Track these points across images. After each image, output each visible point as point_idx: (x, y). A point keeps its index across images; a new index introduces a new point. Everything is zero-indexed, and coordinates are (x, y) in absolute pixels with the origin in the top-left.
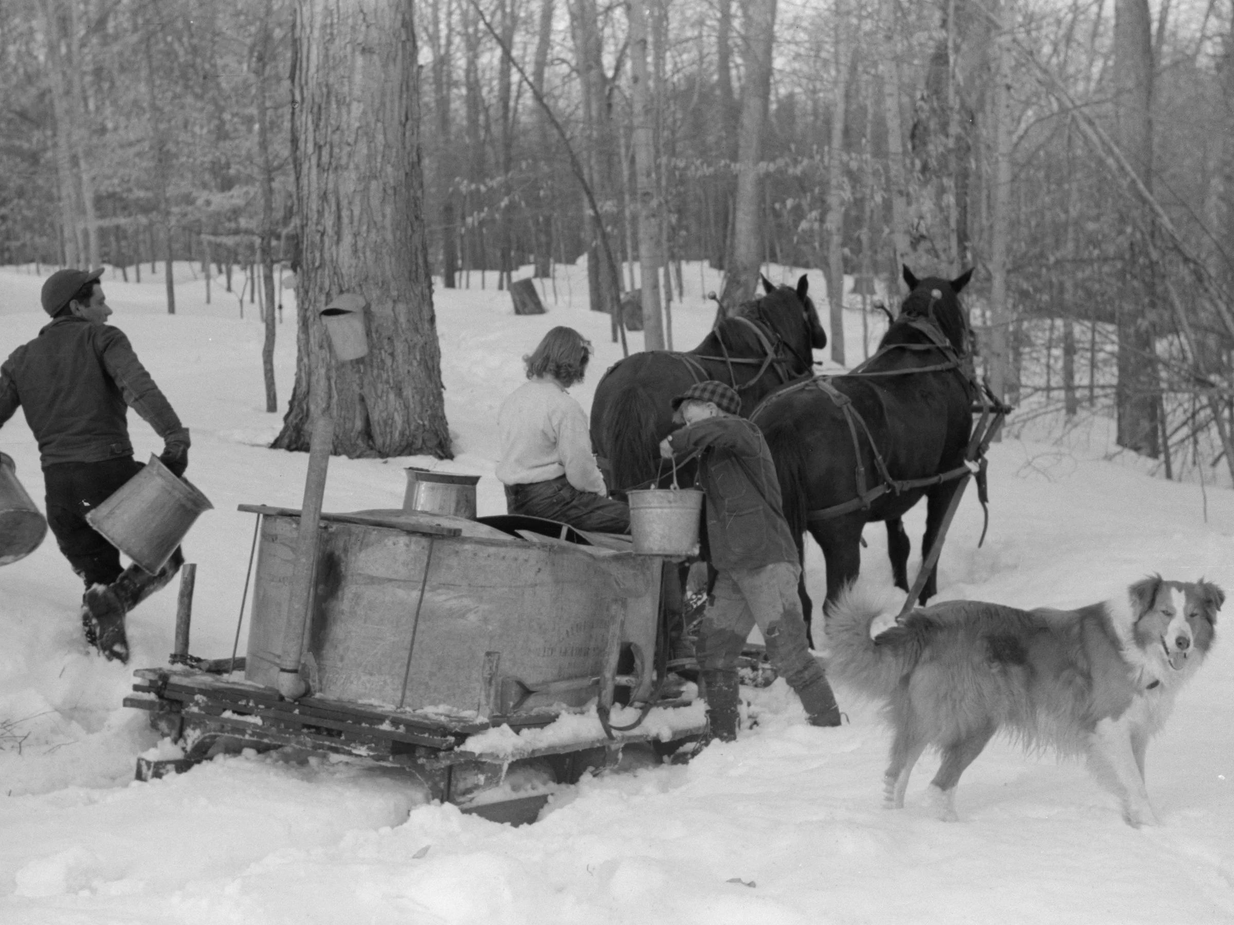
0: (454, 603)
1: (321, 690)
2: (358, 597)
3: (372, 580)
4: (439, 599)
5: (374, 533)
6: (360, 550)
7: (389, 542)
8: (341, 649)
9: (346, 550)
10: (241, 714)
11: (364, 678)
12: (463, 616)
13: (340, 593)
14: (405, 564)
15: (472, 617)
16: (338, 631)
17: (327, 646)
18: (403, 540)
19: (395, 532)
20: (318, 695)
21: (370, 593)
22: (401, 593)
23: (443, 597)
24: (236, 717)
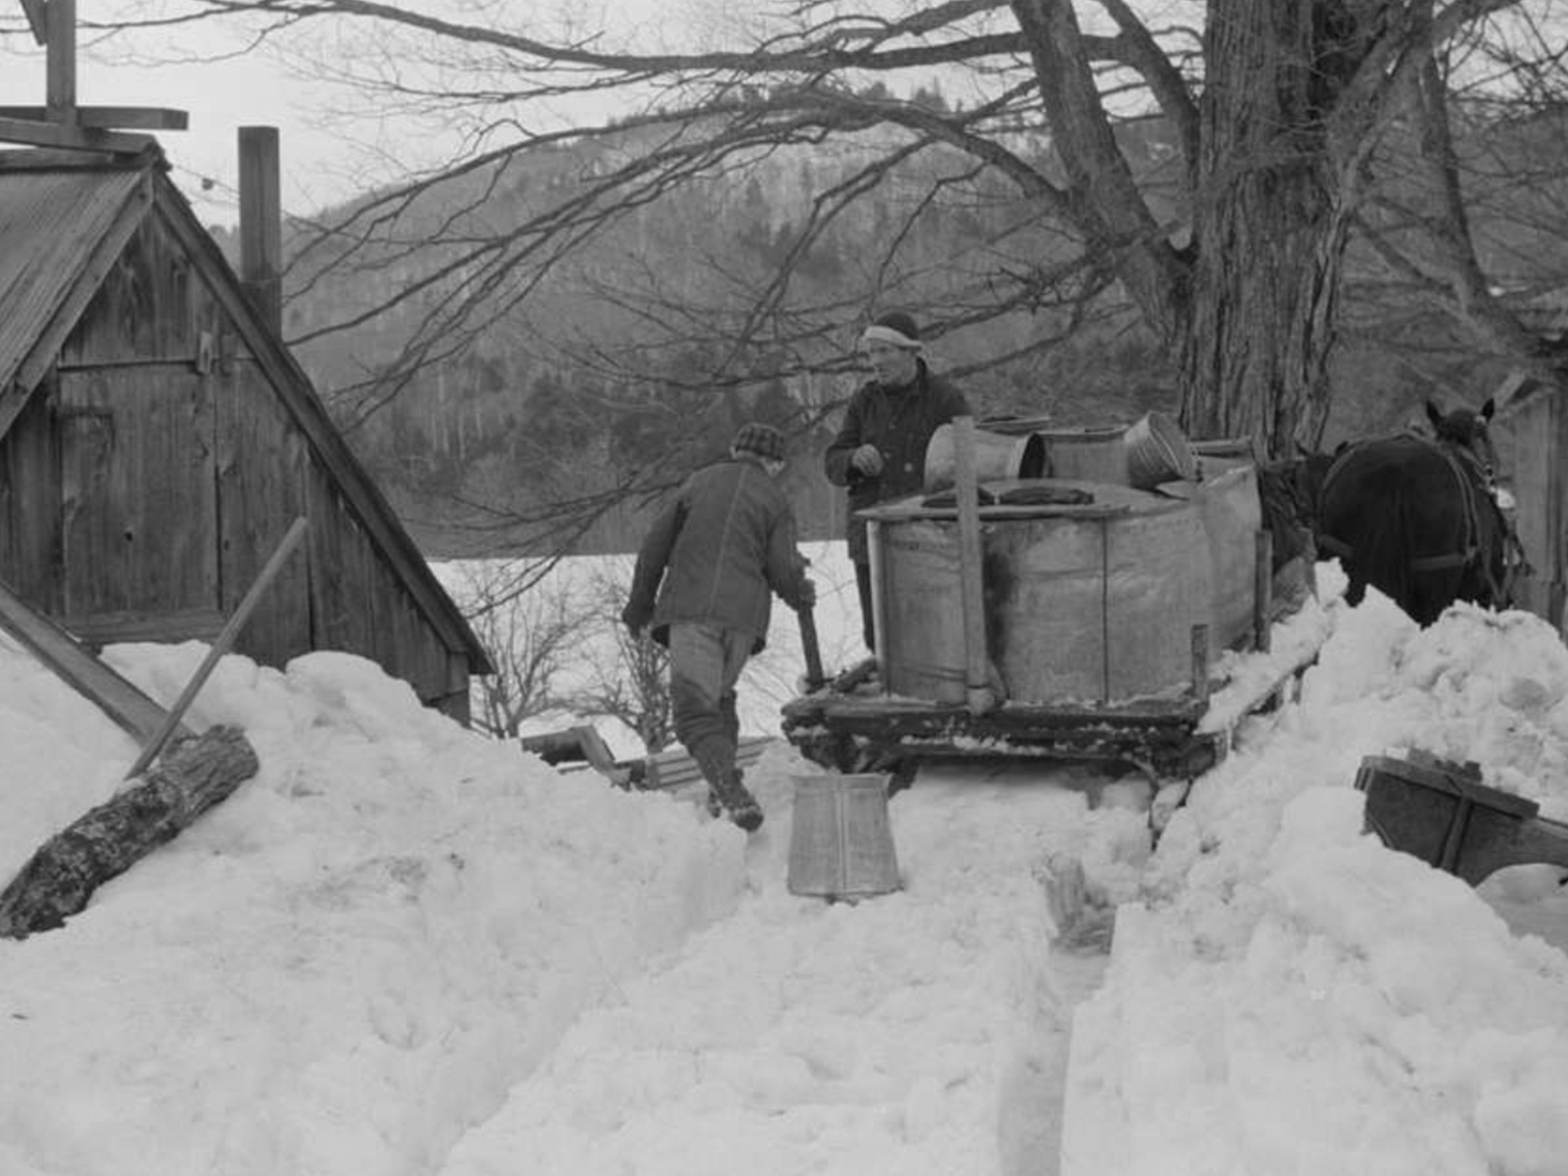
0: (1131, 584)
1: (1008, 697)
2: (1033, 597)
3: (1048, 576)
4: (1120, 582)
5: (1040, 526)
6: (1028, 548)
7: (1058, 533)
8: (1025, 652)
9: (1012, 549)
10: (924, 737)
11: (1056, 678)
12: (1143, 594)
13: (1013, 597)
14: (1079, 553)
15: (1152, 593)
16: (1017, 634)
17: (1009, 653)
18: (1073, 528)
19: (1062, 521)
20: (1009, 704)
21: (1046, 590)
22: (1079, 584)
23: (1120, 581)
24: (917, 741)
